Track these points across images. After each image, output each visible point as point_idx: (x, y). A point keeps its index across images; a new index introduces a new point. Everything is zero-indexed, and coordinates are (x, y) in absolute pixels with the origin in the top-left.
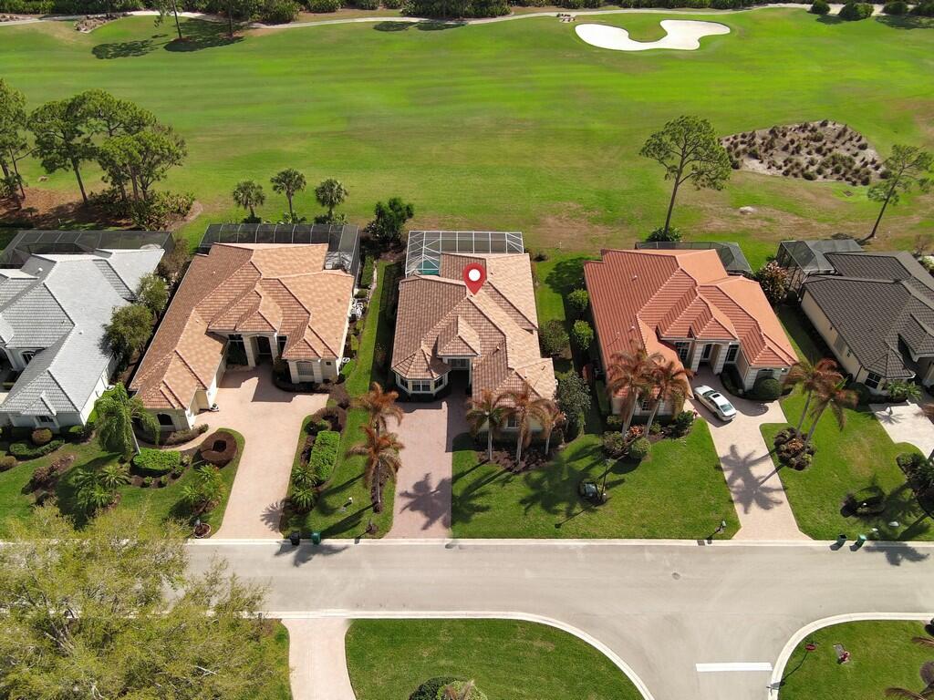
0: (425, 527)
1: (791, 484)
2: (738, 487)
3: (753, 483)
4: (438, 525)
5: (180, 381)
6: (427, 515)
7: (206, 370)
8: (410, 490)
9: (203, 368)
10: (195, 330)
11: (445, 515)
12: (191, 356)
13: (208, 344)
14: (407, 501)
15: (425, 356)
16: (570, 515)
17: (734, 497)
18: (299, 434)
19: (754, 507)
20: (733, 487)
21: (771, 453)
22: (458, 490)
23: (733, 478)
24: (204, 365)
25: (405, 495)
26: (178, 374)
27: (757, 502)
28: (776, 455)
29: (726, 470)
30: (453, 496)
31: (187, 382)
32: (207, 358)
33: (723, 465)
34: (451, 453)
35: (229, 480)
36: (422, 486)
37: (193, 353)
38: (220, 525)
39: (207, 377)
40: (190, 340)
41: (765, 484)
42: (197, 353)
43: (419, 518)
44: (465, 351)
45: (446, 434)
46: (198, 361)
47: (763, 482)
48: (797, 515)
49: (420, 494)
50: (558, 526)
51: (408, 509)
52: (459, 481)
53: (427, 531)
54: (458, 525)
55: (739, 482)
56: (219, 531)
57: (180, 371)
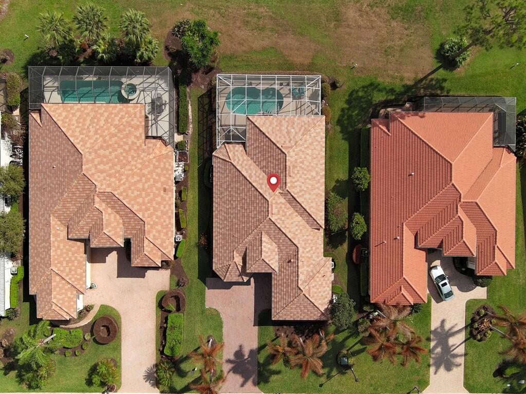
0: (242, 385)
1: (471, 352)
2: (437, 353)
3: (447, 349)
4: (250, 383)
5: (64, 296)
6: (243, 376)
7: (79, 277)
8: (232, 357)
9: (76, 276)
10: (59, 239)
11: (254, 376)
12: (64, 268)
13: (73, 249)
14: (230, 366)
15: (237, 266)
16: (329, 377)
17: (431, 361)
18: (155, 309)
19: (442, 370)
20: (433, 354)
21: (466, 327)
22: (262, 358)
23: (435, 347)
24: (76, 272)
25: (229, 361)
26: (61, 289)
27: (445, 365)
28: (469, 329)
29: (433, 340)
30: (259, 363)
31: (69, 294)
32: (76, 264)
33: (432, 337)
34: (257, 327)
35: (118, 349)
36: (239, 354)
37: (65, 264)
38: (121, 383)
39: (81, 282)
40: (59, 252)
41: (455, 352)
42: (68, 262)
43: (239, 379)
44: (266, 269)
45: (254, 311)
46: (71, 270)
47: (453, 350)
48: (466, 376)
49: (238, 361)
50: (321, 385)
51: (231, 372)
52: (262, 352)
53: (243, 388)
54: (262, 384)
55: (439, 350)
56: (121, 387)
57: (61, 285)
